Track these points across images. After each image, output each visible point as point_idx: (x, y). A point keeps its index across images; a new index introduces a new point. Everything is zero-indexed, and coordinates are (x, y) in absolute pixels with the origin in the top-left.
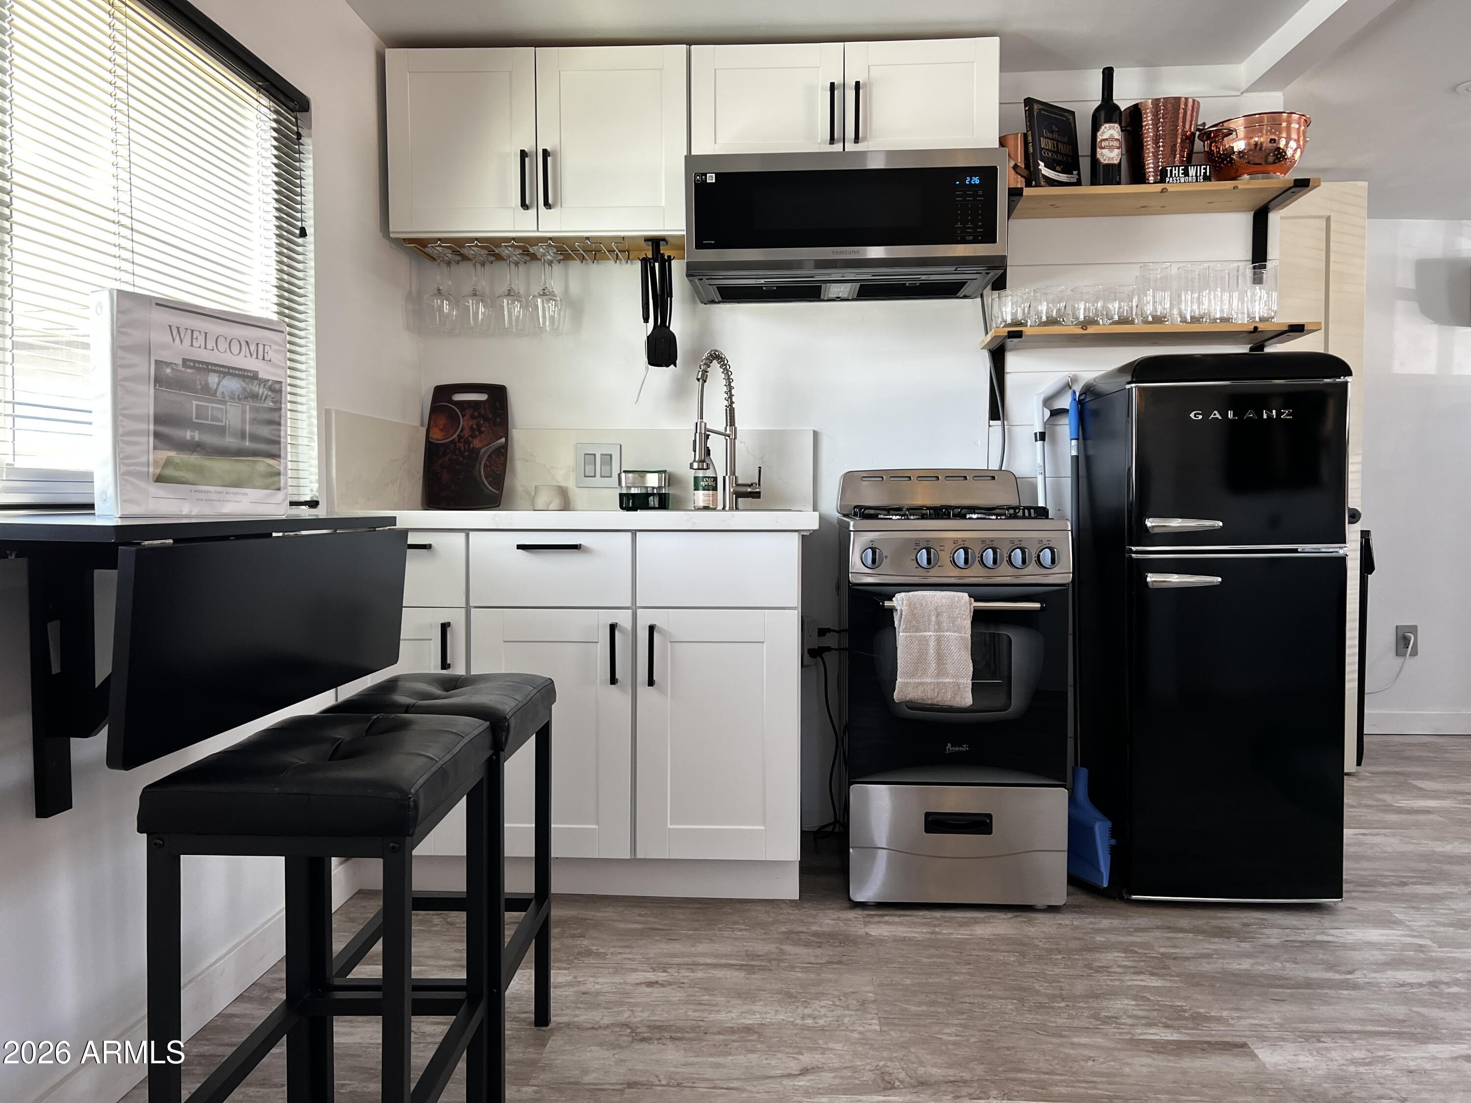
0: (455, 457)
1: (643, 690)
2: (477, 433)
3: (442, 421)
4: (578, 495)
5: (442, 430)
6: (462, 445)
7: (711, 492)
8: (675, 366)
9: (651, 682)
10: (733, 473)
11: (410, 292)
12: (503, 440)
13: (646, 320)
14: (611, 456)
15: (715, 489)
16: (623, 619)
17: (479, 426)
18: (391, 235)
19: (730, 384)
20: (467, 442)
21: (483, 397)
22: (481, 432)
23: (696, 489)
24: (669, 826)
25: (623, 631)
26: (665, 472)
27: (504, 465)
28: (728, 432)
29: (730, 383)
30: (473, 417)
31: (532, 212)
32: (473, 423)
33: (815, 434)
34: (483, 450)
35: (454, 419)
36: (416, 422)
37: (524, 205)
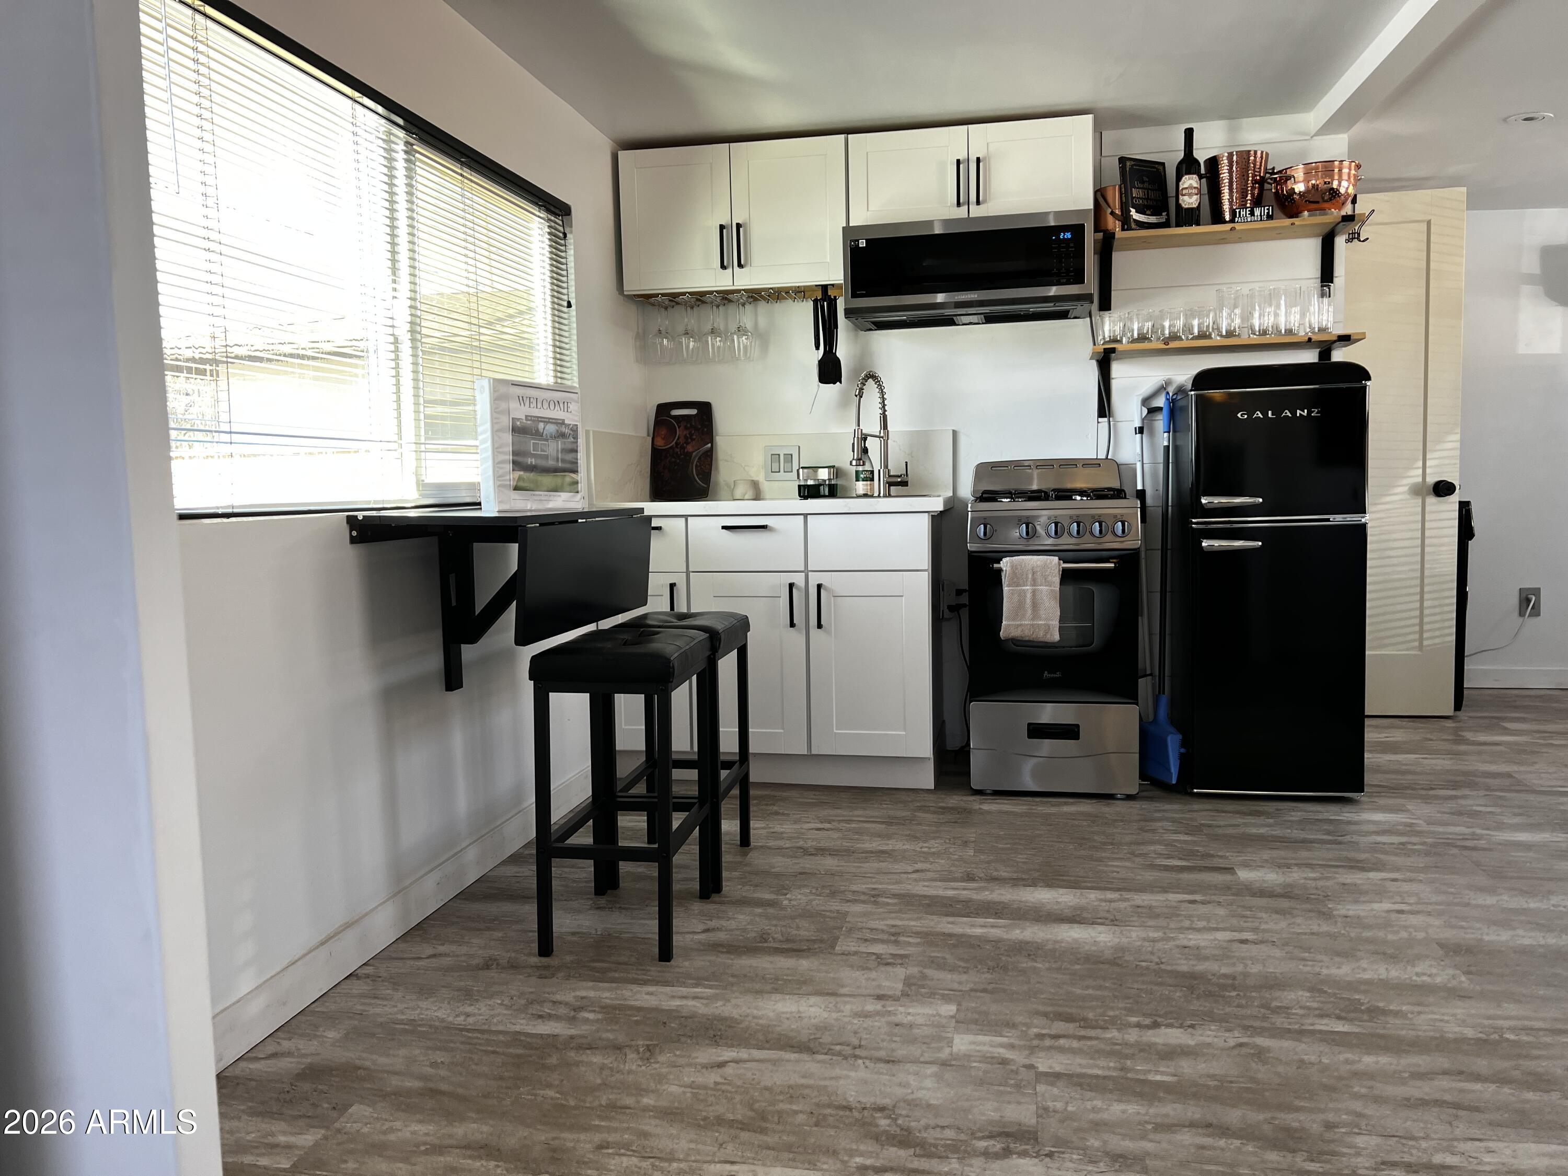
0: (673, 460)
1: (814, 631)
2: (689, 440)
3: (663, 432)
4: (765, 486)
5: (663, 439)
6: (678, 450)
7: (869, 482)
8: (841, 383)
9: (820, 626)
10: (886, 466)
11: (638, 333)
12: (709, 445)
13: (817, 348)
14: (792, 455)
15: (872, 479)
16: (799, 580)
17: (691, 435)
18: (625, 293)
19: (883, 397)
20: (683, 448)
21: (693, 412)
22: (693, 440)
23: (857, 480)
24: (835, 731)
25: (799, 589)
26: (833, 467)
27: (711, 465)
28: (882, 435)
29: (883, 395)
30: (686, 428)
31: (729, 271)
32: (686, 432)
33: (955, 433)
34: (694, 454)
35: (672, 431)
36: (645, 434)
37: (723, 267)
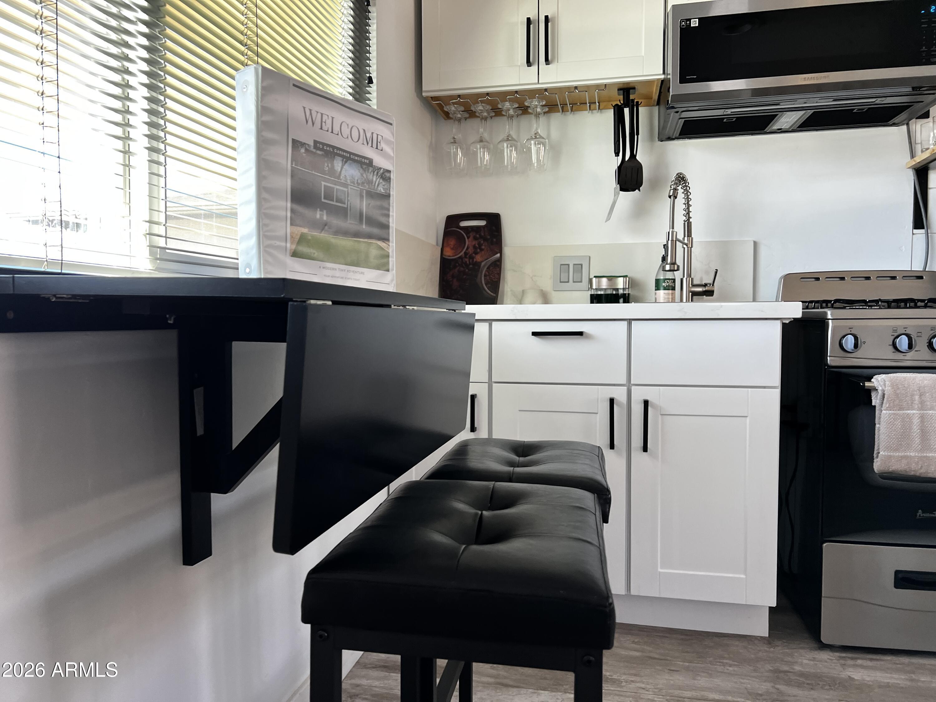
0: (462, 269)
1: (638, 456)
2: (478, 250)
3: (452, 242)
4: (554, 295)
5: (452, 249)
6: (467, 260)
7: (670, 291)
8: (639, 190)
9: (645, 449)
10: (689, 275)
11: (431, 143)
12: (498, 255)
13: (617, 154)
14: (582, 265)
15: (673, 289)
16: (620, 395)
17: (480, 245)
18: (424, 94)
19: (688, 203)
20: (472, 258)
21: (482, 223)
22: (482, 250)
23: (657, 288)
24: (660, 570)
25: (620, 405)
26: (626, 276)
27: (499, 274)
28: (686, 241)
29: (688, 201)
30: (475, 238)
31: (534, 68)
32: (475, 243)
33: (755, 243)
34: (483, 264)
35: (461, 241)
36: (434, 242)
37: (529, 63)
